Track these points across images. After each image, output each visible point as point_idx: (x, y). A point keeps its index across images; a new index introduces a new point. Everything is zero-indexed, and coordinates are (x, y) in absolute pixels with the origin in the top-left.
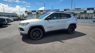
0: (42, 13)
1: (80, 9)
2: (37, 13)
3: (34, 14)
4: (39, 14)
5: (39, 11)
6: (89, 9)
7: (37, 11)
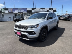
1: (44, 9)
6: (50, 9)
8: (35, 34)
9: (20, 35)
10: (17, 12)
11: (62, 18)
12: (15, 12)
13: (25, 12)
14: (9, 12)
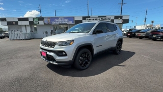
0: (41, 23)
1: (105, 17)
2: (32, 23)
3: (25, 26)
4: (36, 24)
5: (35, 20)
6: (116, 17)
7: (31, 20)
8: (66, 55)
9: (45, 56)
10: (58, 23)
11: (140, 35)
12: (53, 23)
13: (70, 23)
14: (44, 23)
